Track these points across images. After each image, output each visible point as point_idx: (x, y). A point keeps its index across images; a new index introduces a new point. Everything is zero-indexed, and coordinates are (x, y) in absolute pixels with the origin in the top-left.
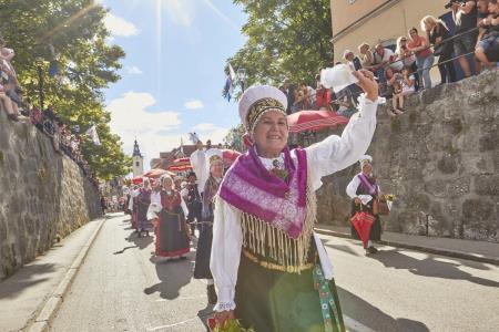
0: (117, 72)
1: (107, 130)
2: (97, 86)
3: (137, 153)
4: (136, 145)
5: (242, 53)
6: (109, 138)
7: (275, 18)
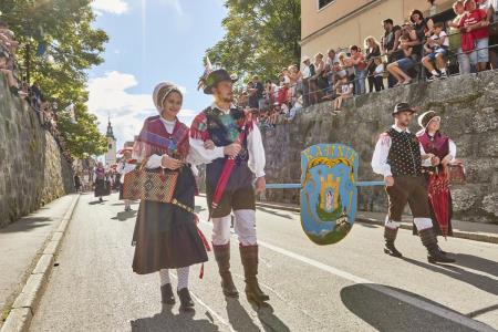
0: (101, 55)
1: (84, 109)
2: (81, 67)
3: (110, 134)
4: (110, 127)
5: (221, 45)
6: (86, 117)
7: (254, 14)
